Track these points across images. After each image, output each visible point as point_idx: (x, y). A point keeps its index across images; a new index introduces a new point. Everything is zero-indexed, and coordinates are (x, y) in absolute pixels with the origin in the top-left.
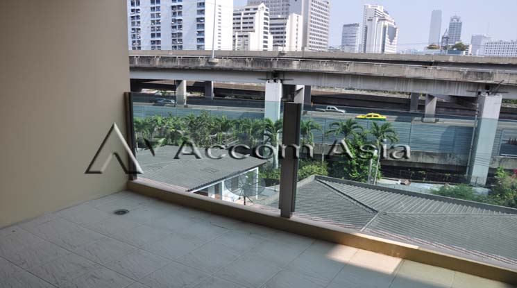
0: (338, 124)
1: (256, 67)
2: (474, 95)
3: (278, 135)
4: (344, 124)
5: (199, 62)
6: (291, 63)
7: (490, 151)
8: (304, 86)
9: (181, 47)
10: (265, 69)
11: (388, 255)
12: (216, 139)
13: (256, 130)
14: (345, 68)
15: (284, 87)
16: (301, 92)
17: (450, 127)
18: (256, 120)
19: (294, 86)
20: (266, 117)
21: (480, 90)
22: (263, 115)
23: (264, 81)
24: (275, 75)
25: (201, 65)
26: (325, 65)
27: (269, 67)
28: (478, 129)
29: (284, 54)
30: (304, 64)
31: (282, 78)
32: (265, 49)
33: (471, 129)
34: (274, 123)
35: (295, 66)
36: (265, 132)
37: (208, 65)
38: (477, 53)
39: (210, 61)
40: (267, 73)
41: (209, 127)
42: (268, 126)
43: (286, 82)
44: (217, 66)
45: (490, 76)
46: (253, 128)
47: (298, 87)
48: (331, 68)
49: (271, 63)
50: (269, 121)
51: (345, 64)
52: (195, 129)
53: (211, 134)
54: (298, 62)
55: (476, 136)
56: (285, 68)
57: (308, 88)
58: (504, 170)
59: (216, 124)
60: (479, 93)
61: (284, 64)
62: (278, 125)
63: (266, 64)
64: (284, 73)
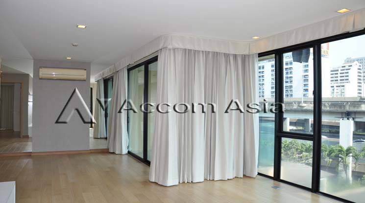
1: (333, 109)
3: (350, 158)
5: (293, 106)
6: (360, 106)
10: (339, 110)
12: (301, 157)
13: (331, 153)
18: (332, 146)
22: (338, 143)
23: (339, 119)
24: (348, 115)
25: (294, 108)
27: (343, 109)
31: (354, 117)
34: (345, 148)
35: (363, 108)
36: (339, 155)
37: (299, 108)
39: (300, 105)
40: (342, 113)
41: (297, 149)
42: (341, 151)
43: (357, 120)
44: (305, 108)
46: (329, 152)
49: (344, 106)
50: (341, 147)
52: (287, 150)
53: (298, 154)
56: (356, 109)
59: (302, 148)
61: (354, 107)
62: (348, 151)
63: (340, 107)
64: (356, 113)
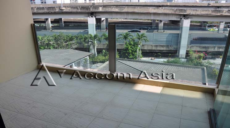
0: (122, 35)
1: (83, 11)
2: (179, 19)
3: (95, 41)
4: (125, 35)
5: (55, 9)
6: (99, 8)
7: (186, 44)
8: (105, 19)
9: (45, 2)
10: (87, 11)
11: (157, 86)
12: (68, 45)
13: (86, 40)
14: (123, 9)
15: (97, 19)
16: (104, 21)
17: (170, 34)
18: (85, 35)
19: (100, 19)
20: (89, 33)
21: (181, 17)
23: (87, 17)
24: (92, 14)
25: (57, 11)
26: (114, 8)
28: (181, 34)
29: (95, 4)
30: (104, 8)
31: (95, 15)
32: (85, 2)
33: (178, 34)
34: (93, 36)
35: (101, 9)
36: (90, 40)
37: (60, 11)
38: (179, 1)
39: (61, 9)
40: (88, 13)
41: (64, 40)
42: (91, 38)
43: (97, 17)
44: (64, 11)
45: (185, 11)
46: (84, 39)
47: (103, 19)
48: (117, 10)
49: (90, 9)
50: (91, 35)
51: (123, 7)
52: (57, 41)
53: (65, 43)
54: (102, 8)
55: (181, 37)
56: (96, 10)
57: (107, 19)
58: (192, 51)
59: (67, 38)
60: (181, 19)
61: (95, 9)
62: (95, 37)
63: (87, 9)
64: (96, 13)
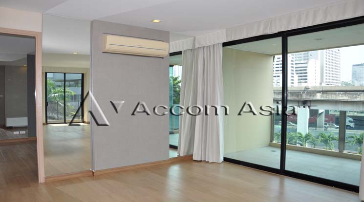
0: (353, 137)
1: (291, 98)
3: (307, 144)
4: (358, 137)
6: (316, 95)
8: (324, 111)
10: (297, 99)
13: (291, 140)
14: (356, 97)
15: (311, 111)
16: (322, 114)
18: (291, 133)
19: (317, 111)
20: (298, 131)
22: (296, 130)
24: (305, 103)
26: (341, 95)
27: (300, 97)
29: (309, 88)
30: (325, 95)
31: (309, 105)
34: (304, 135)
35: (318, 96)
36: (298, 142)
40: (298, 102)
42: (300, 137)
43: (312, 108)
46: (289, 139)
47: (320, 111)
48: (345, 98)
49: (301, 95)
50: (300, 134)
51: (357, 94)
54: (320, 94)
56: (311, 98)
57: (327, 112)
61: (310, 96)
62: (307, 137)
63: (298, 96)
64: (310, 101)
